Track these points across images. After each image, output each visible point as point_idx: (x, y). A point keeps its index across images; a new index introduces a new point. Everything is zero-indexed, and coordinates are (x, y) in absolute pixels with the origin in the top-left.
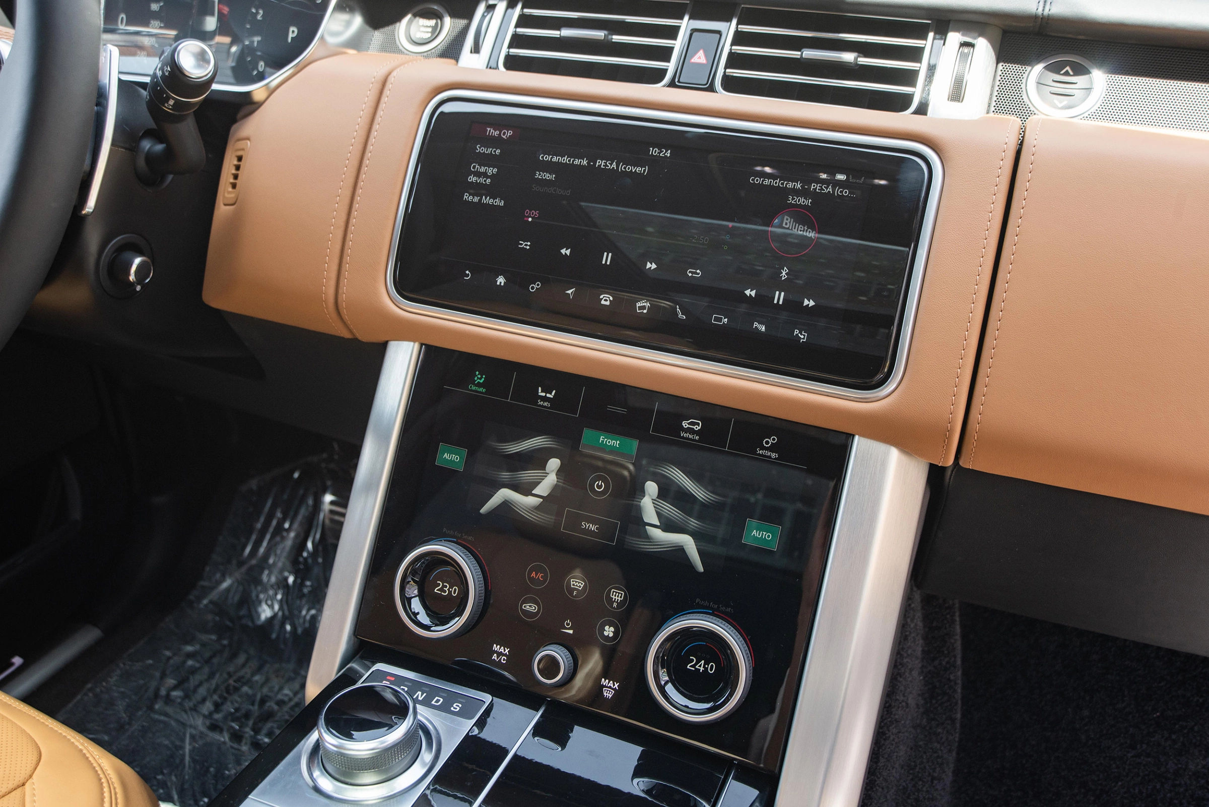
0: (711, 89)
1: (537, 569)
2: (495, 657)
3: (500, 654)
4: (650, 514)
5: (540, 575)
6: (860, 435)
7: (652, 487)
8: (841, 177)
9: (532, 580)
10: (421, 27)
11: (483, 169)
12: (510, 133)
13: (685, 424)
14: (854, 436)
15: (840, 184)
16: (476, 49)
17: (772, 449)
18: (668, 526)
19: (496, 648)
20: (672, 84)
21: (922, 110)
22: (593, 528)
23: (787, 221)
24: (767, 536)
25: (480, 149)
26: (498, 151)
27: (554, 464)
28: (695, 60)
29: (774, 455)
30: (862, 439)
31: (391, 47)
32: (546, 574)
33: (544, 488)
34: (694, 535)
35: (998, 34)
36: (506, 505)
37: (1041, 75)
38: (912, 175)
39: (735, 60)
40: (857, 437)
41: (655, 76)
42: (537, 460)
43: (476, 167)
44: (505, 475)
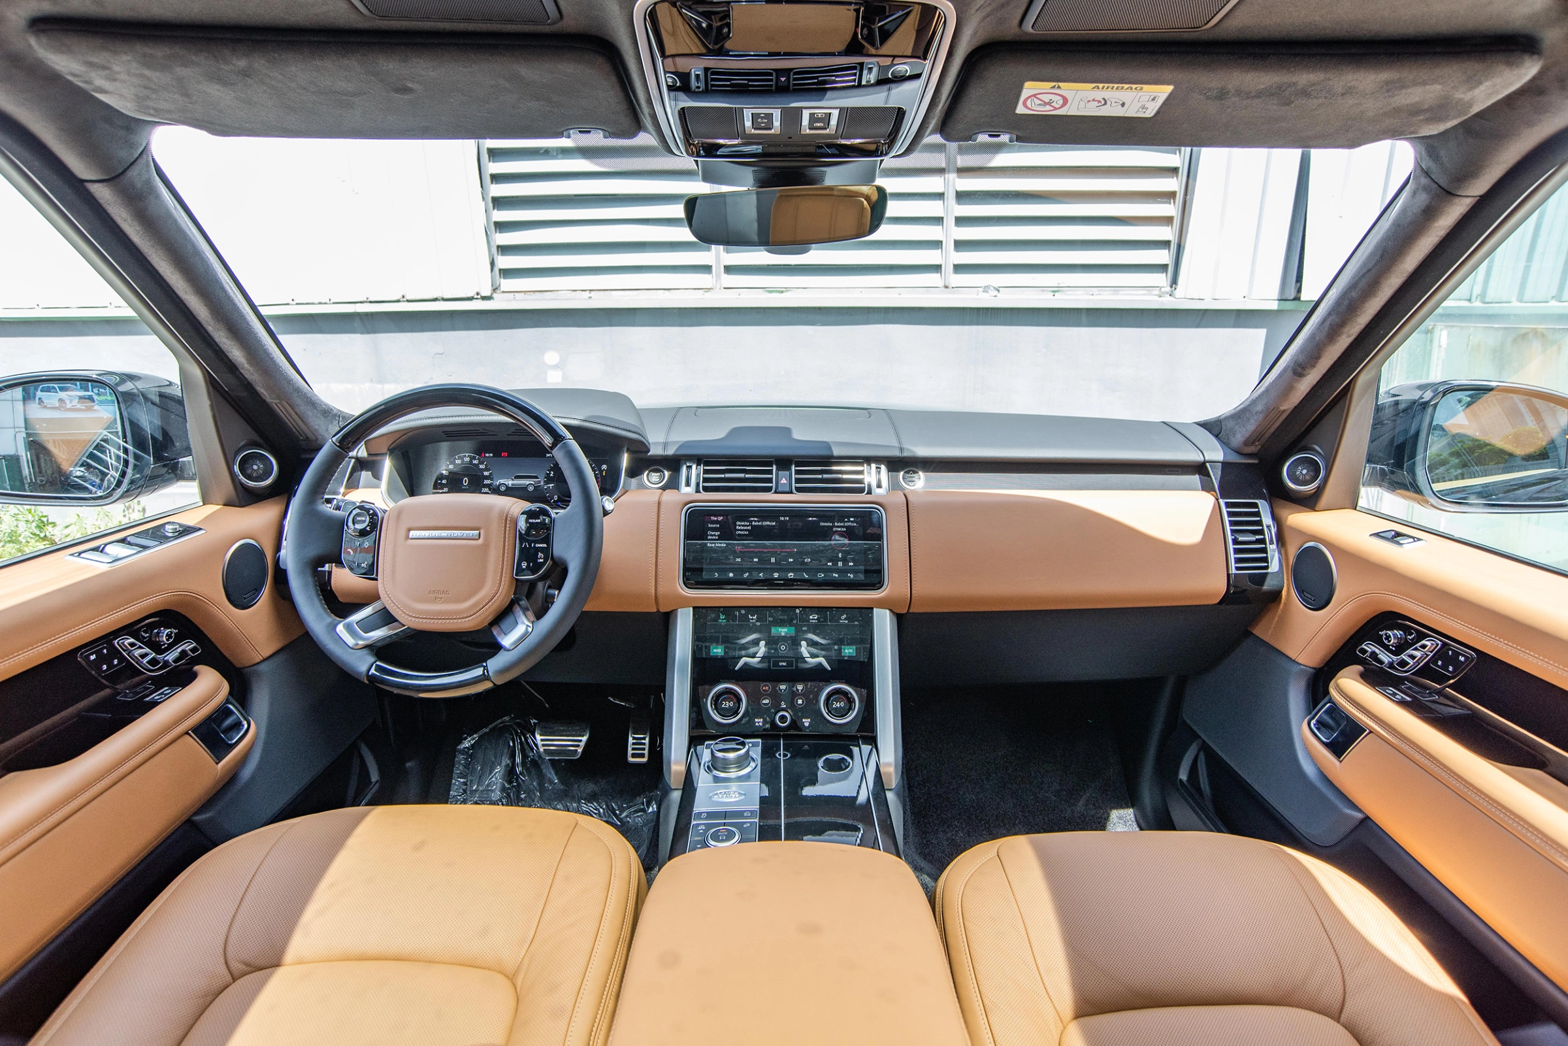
0: (791, 492)
1: (765, 686)
2: (757, 724)
3: (758, 722)
4: (805, 653)
5: (767, 688)
6: (876, 608)
7: (804, 643)
8: (852, 519)
9: (764, 690)
10: (655, 477)
11: (713, 533)
12: (722, 518)
13: (811, 617)
14: (872, 608)
15: (852, 522)
16: (688, 484)
17: (845, 619)
18: (813, 656)
19: (756, 720)
20: (776, 492)
21: (870, 492)
22: (784, 664)
23: (837, 537)
24: (851, 651)
25: (710, 525)
26: (718, 526)
27: (762, 643)
28: (782, 482)
29: (846, 622)
30: (878, 609)
31: (642, 486)
32: (769, 687)
33: (760, 654)
34: (823, 657)
35: (886, 463)
36: (746, 664)
37: (903, 475)
38: (876, 516)
39: (798, 481)
40: (875, 609)
41: (768, 490)
42: (756, 643)
43: (709, 533)
44: (743, 653)
